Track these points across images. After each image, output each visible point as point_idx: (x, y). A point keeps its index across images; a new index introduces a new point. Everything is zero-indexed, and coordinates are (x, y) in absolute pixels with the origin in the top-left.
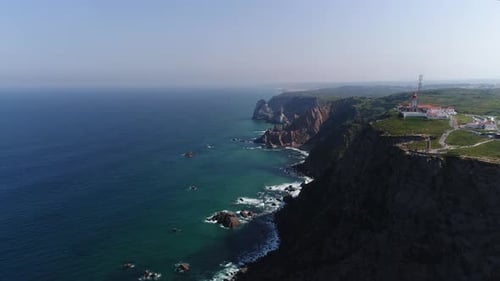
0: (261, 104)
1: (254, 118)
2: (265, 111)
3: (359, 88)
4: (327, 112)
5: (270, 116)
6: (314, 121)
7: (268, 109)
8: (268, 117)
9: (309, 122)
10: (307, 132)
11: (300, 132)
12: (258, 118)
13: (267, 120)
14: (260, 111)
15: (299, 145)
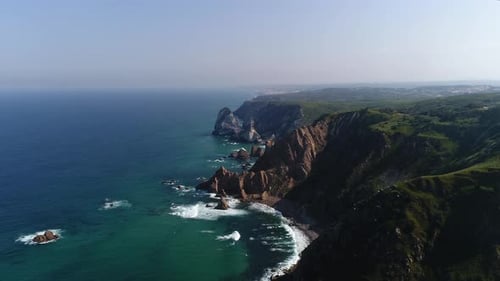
0: (224, 114)
1: (215, 134)
2: (231, 123)
3: (377, 91)
4: (323, 134)
5: (237, 130)
6: (301, 152)
7: (234, 121)
8: (233, 133)
9: (292, 155)
10: (290, 174)
11: (278, 172)
12: (221, 133)
13: (233, 137)
14: (223, 124)
15: (276, 199)
